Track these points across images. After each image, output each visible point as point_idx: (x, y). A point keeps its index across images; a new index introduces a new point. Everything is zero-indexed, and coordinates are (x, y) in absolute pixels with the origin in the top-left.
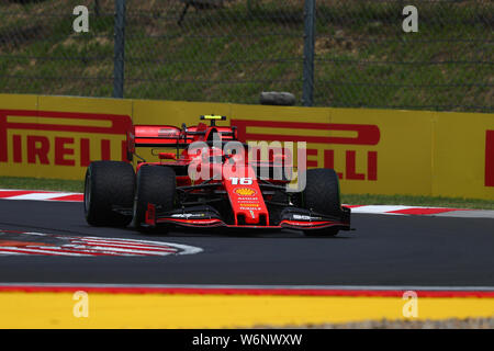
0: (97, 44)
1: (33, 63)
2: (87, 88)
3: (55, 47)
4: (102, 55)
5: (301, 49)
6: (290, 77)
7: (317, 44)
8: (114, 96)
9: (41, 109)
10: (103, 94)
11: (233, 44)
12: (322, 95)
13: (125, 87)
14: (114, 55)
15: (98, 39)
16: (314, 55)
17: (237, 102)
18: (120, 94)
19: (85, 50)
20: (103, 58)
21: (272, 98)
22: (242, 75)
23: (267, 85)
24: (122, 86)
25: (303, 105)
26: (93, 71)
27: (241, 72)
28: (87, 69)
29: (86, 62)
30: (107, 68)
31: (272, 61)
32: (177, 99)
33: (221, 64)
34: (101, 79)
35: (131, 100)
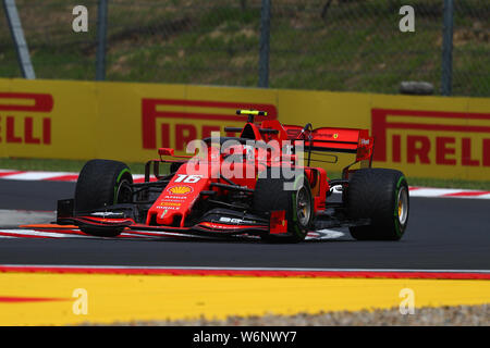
0: (244, 36)
1: (181, 54)
2: (233, 78)
3: (202, 38)
4: (248, 47)
5: (439, 42)
6: (430, 68)
7: (456, 36)
8: (259, 86)
9: (189, 98)
10: (248, 84)
11: (374, 36)
12: (459, 85)
13: (270, 77)
14: (259, 46)
15: (244, 31)
16: (452, 47)
17: (379, 91)
18: (265, 84)
19: (231, 42)
20: (248, 50)
21: (412, 88)
22: (383, 66)
23: (407, 76)
24: (267, 76)
25: (442, 94)
26: (239, 61)
27: (382, 62)
28: (233, 61)
29: (232, 52)
30: (252, 59)
31: (411, 53)
32: (320, 89)
33: (363, 55)
34: (247, 69)
35: (275, 90)
